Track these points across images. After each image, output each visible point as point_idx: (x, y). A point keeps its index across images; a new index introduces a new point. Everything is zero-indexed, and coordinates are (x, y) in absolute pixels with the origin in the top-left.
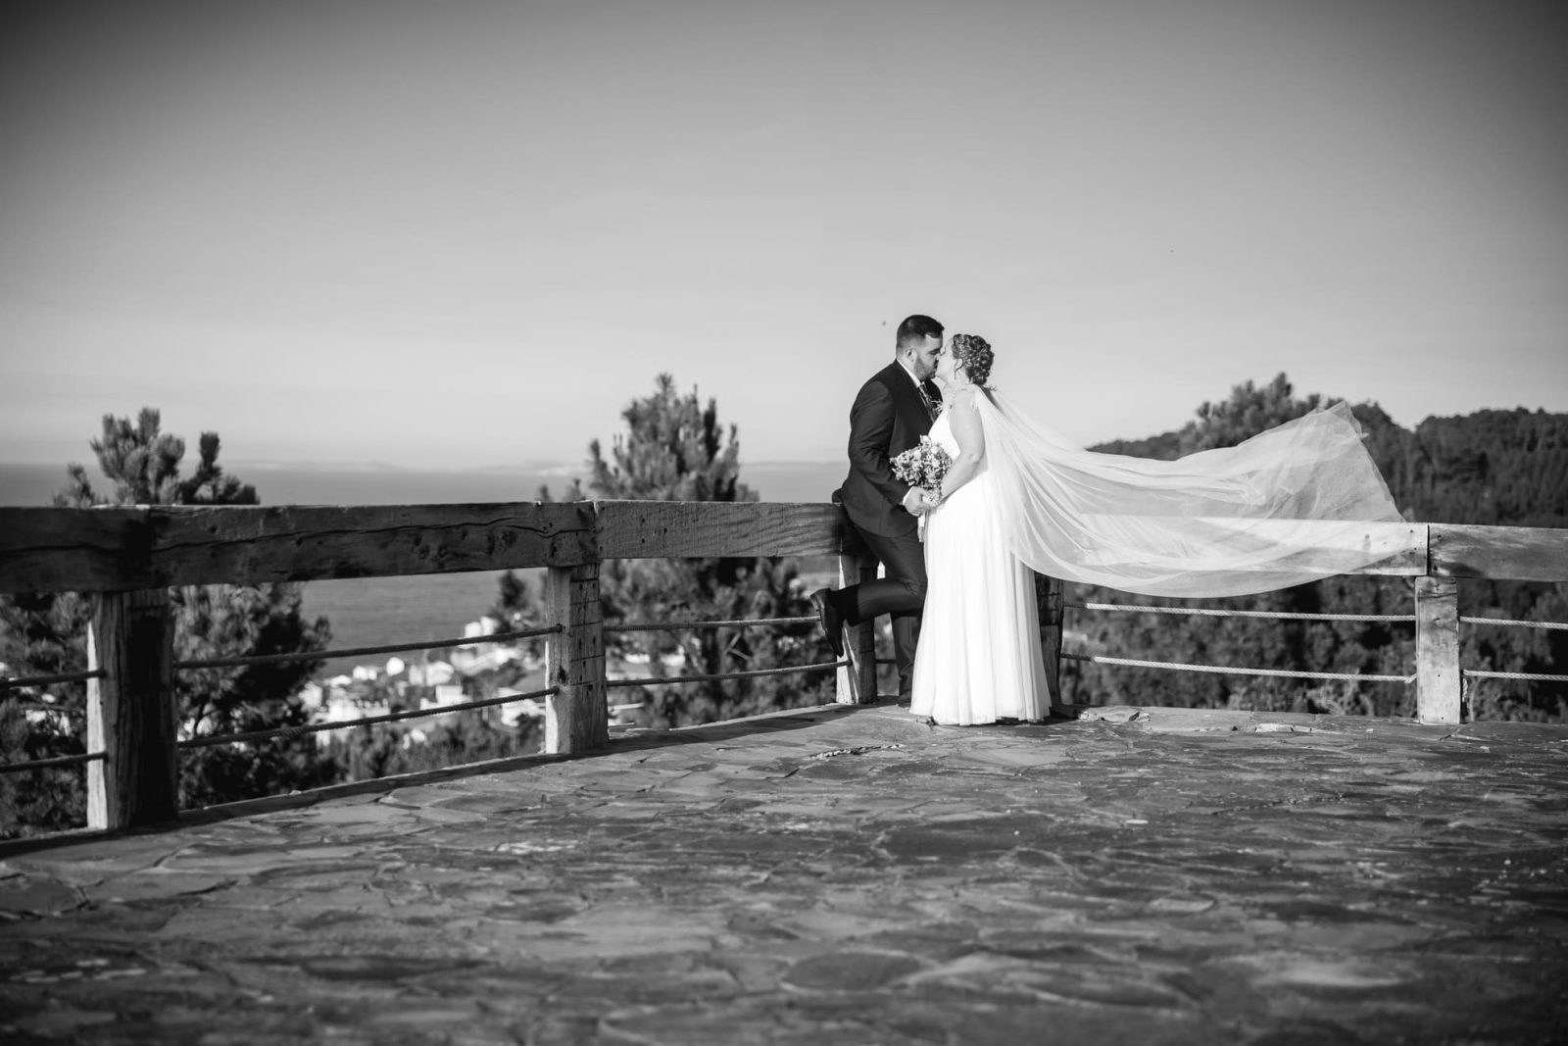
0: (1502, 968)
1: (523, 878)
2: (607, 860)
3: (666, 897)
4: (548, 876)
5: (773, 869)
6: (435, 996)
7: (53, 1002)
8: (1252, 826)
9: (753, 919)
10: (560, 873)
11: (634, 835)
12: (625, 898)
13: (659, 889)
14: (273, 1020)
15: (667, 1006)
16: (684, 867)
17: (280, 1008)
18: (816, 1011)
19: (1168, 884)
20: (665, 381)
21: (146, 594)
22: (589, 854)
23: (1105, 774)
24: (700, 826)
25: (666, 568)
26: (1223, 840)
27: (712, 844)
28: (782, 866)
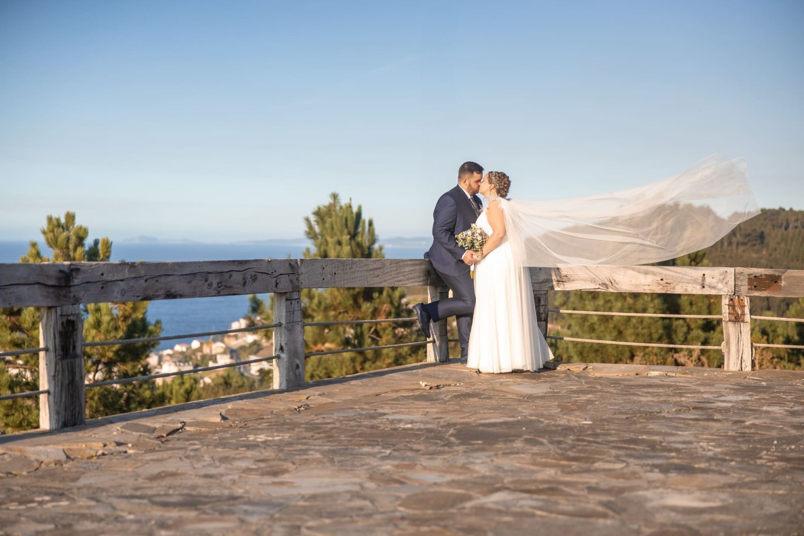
0: (773, 497)
1: (262, 453)
2: (305, 444)
3: (336, 463)
4: (275, 452)
5: (393, 448)
6: (217, 515)
7: (23, 519)
8: (646, 424)
9: (382, 474)
10: (281, 451)
11: (319, 431)
12: (315, 463)
13: (333, 459)
14: (134, 527)
15: (336, 519)
16: (345, 447)
17: (137, 522)
18: (416, 521)
19: (603, 455)
20: (335, 197)
21: (68, 308)
22: (296, 441)
23: (570, 398)
24: (354, 426)
25: (336, 293)
26: (632, 432)
27: (360, 435)
28: (397, 447)
